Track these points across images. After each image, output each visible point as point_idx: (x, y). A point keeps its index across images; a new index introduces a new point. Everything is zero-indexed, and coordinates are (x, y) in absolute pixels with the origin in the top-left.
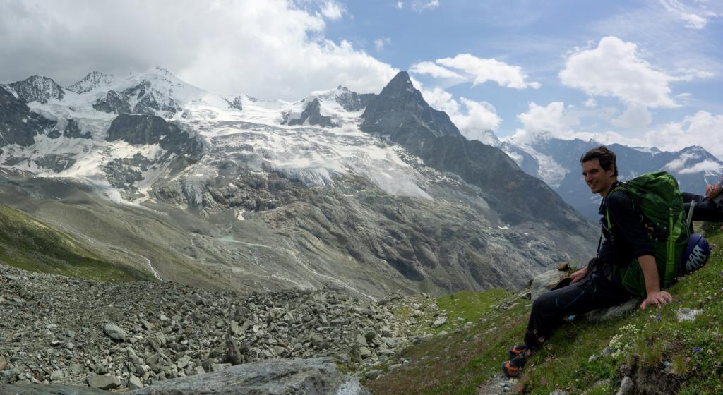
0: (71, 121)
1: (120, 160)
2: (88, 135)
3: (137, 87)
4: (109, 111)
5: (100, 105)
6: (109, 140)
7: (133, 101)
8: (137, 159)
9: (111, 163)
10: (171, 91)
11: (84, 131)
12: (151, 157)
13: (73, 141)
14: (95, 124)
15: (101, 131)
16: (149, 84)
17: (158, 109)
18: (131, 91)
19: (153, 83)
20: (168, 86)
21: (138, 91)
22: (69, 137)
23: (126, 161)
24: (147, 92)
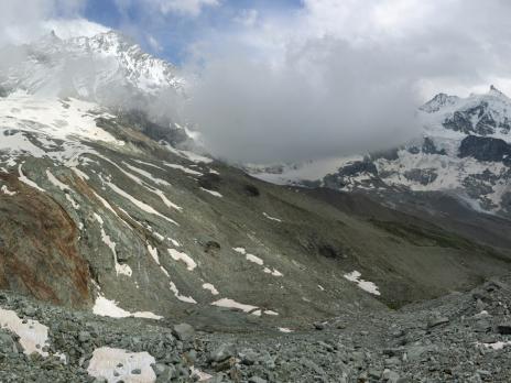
0: (427, 139)
1: (473, 176)
2: (443, 152)
3: (478, 108)
4: (456, 129)
5: (448, 124)
6: (461, 156)
7: (475, 120)
8: (487, 175)
9: (467, 178)
10: (505, 111)
11: (439, 149)
12: (497, 173)
13: (431, 157)
14: (448, 142)
15: (453, 149)
16: (486, 105)
17: (495, 126)
18: (472, 111)
19: (490, 103)
20: (503, 107)
21: (478, 111)
22: (427, 153)
23: (478, 176)
24: (486, 112)
